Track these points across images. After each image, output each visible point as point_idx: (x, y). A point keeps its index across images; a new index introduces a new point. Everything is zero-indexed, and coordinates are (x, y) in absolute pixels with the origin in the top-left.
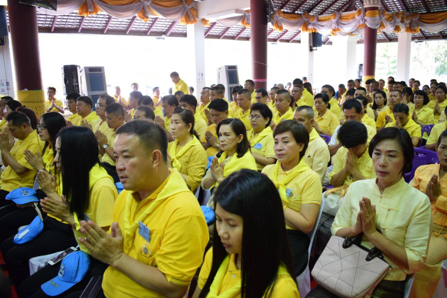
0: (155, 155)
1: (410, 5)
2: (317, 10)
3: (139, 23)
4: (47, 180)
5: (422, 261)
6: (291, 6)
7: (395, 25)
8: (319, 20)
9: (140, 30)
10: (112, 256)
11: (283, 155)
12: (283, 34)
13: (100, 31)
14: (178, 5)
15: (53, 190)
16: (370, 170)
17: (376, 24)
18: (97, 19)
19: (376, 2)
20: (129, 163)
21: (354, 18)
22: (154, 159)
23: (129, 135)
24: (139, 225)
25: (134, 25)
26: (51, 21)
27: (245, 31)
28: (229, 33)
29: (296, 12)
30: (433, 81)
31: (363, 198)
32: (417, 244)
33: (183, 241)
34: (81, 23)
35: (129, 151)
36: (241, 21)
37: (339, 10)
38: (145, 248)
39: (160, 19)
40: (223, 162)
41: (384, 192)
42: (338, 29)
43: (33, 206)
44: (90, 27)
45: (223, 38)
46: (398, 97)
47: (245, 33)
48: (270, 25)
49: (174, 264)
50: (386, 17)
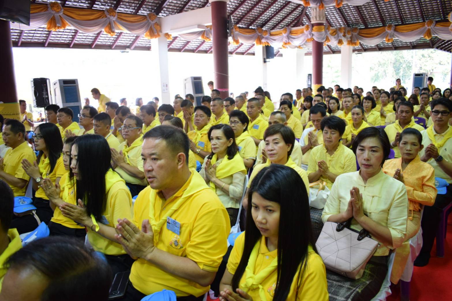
0: (180, 157)
1: (350, 21)
2: (269, 26)
3: (104, 37)
4: (52, 187)
5: (404, 238)
6: (246, 22)
7: (338, 39)
8: (271, 35)
9: (105, 44)
10: (145, 250)
11: (274, 154)
12: (239, 47)
13: (67, 45)
14: (143, 20)
15: (57, 197)
16: (342, 166)
17: (322, 38)
18: (64, 33)
19: (321, 19)
20: (157, 165)
21: (302, 32)
22: (179, 161)
23: (156, 139)
24: (167, 221)
25: (100, 39)
26: (17, 36)
27: (204, 45)
28: (189, 47)
29: (250, 27)
30: (375, 88)
31: (353, 188)
32: (398, 223)
33: (213, 232)
34: (47, 37)
35: (157, 154)
36: (201, 35)
37: (288, 25)
38: (176, 240)
39: (124, 33)
40: (215, 164)
41: (367, 182)
42: (289, 43)
43: (31, 214)
44: (57, 41)
45: (184, 51)
46: (351, 103)
47: (204, 46)
48: (230, 39)
49: (206, 253)
50: (330, 32)
